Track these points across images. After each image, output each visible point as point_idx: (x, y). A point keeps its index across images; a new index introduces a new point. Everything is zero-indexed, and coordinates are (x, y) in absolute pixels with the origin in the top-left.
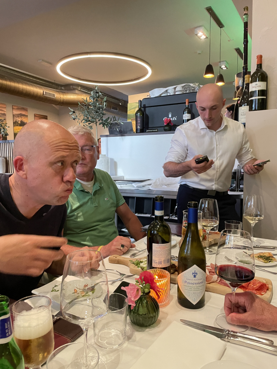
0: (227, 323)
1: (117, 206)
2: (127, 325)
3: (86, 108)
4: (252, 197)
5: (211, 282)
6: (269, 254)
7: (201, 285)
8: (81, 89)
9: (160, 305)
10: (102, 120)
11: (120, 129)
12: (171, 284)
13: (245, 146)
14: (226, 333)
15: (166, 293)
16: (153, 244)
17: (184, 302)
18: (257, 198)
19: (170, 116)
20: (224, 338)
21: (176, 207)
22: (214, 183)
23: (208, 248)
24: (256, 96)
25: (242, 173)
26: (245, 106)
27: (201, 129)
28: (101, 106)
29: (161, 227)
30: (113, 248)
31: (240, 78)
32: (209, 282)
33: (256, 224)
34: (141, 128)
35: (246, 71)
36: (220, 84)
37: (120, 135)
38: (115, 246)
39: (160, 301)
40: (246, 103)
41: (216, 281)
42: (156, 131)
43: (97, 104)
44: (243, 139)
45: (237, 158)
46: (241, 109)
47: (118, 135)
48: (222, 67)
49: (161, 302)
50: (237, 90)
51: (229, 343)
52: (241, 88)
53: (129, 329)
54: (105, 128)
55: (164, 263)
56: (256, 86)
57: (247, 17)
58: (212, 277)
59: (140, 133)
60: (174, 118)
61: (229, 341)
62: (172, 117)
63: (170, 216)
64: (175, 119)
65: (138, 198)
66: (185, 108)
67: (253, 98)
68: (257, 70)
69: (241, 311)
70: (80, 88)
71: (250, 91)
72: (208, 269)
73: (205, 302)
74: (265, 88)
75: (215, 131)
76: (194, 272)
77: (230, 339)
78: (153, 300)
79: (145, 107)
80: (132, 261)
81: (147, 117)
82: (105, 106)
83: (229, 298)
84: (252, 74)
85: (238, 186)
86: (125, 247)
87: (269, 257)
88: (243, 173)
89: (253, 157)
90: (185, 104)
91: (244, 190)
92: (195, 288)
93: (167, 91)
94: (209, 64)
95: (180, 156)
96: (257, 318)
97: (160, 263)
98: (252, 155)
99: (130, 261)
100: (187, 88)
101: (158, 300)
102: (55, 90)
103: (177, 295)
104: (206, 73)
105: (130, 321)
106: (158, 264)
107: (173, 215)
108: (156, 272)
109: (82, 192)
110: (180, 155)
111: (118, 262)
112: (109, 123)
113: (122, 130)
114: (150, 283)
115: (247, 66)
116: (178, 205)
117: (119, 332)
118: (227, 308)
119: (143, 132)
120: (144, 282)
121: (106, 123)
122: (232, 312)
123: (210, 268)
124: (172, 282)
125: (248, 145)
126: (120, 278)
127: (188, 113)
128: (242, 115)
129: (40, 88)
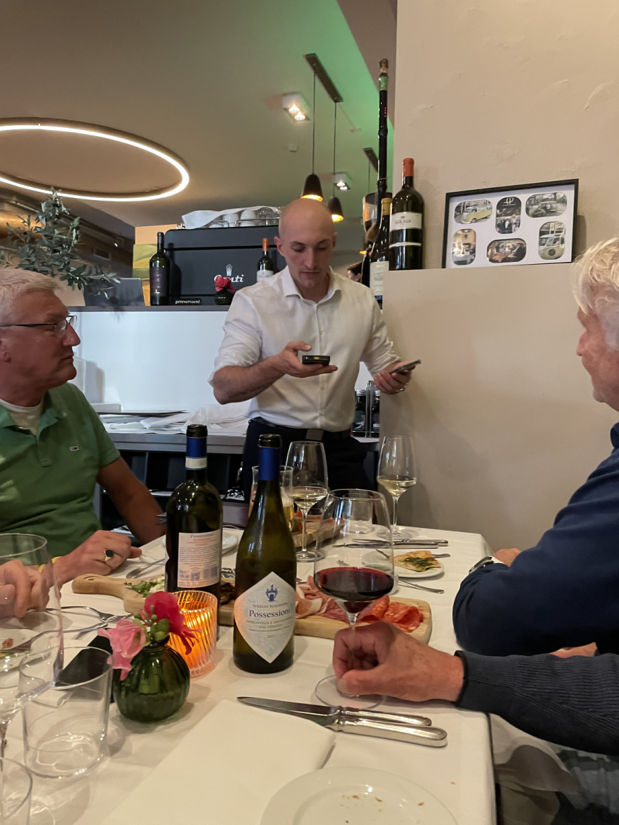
0: (337, 694)
1: (101, 466)
2: (110, 723)
3: (26, 240)
4: (392, 441)
5: (306, 614)
6: (426, 554)
7: (285, 616)
8: (17, 202)
9: (193, 672)
10: (68, 270)
11: (111, 295)
12: (222, 628)
13: (378, 335)
14: (336, 713)
15: (207, 643)
16: (180, 534)
17: (248, 661)
18: (404, 441)
19: (229, 273)
20: (330, 724)
21: (241, 469)
22: (317, 414)
23: (304, 550)
24: (402, 241)
25: (377, 399)
26: (381, 260)
27: (288, 296)
28: (65, 237)
29: (199, 495)
30: (86, 558)
31: (372, 206)
32: (303, 615)
33: (403, 495)
34: (163, 295)
35: (383, 191)
36: (336, 218)
37: (112, 308)
38: (91, 553)
39: (193, 664)
40: (384, 255)
41: (319, 612)
42: (197, 304)
43: (57, 232)
44: (373, 319)
45: (365, 361)
46: (375, 267)
47: (108, 308)
48: (338, 185)
49: (196, 666)
50: (368, 227)
51: (341, 735)
52: (374, 224)
53: (117, 730)
54: (73, 289)
55: (205, 576)
56: (402, 220)
57: (386, 81)
58: (310, 604)
59: (160, 305)
60: (238, 277)
61: (341, 728)
62: (234, 275)
63: (228, 493)
64: (239, 280)
65: (153, 454)
66: (261, 257)
67: (397, 245)
68: (403, 187)
69: (366, 664)
70: (14, 198)
71: (391, 230)
72: (302, 589)
73: (294, 657)
74: (418, 226)
75: (317, 302)
76: (270, 589)
77: (343, 725)
78: (177, 658)
79: (172, 249)
80: (131, 584)
81: (178, 271)
82: (77, 237)
83: (344, 638)
84: (394, 196)
85: (369, 426)
86: (115, 555)
87: (427, 559)
88: (378, 397)
89: (395, 358)
90: (260, 249)
91: (381, 433)
92: (273, 624)
93: (221, 217)
94: (311, 174)
95: (249, 354)
96: (400, 674)
97: (196, 576)
98: (394, 353)
99: (126, 584)
100: (265, 216)
101: (185, 656)
103: (232, 649)
104: (307, 192)
105: (119, 713)
106: (192, 580)
107: (234, 492)
108: (185, 598)
109: (12, 432)
110: (249, 351)
111: (97, 590)
112: (85, 279)
113: (118, 297)
114: (168, 618)
115: (385, 181)
116: (243, 464)
117: (88, 739)
118: (339, 662)
119: (168, 304)
120: (154, 616)
121: (78, 278)
122: (348, 669)
123: (307, 586)
124: (222, 622)
125: (383, 333)
126: (100, 624)
127: (267, 268)
128: (376, 279)
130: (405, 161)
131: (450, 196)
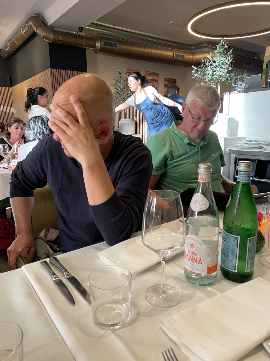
70: (210, 45)
102: (185, 51)
109: (189, 145)
112: (233, 79)
129: (171, 51)
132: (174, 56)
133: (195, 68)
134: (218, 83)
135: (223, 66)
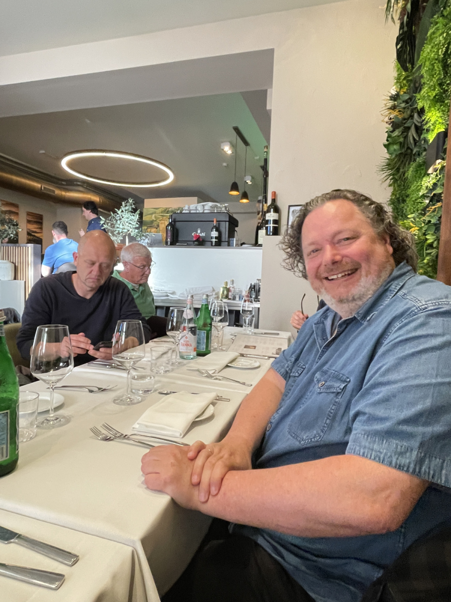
19: (199, 231)
24: (271, 224)
26: (263, 230)
34: (171, 241)
35: (265, 200)
36: (245, 201)
40: (263, 228)
42: (186, 245)
46: (260, 232)
48: (247, 181)
50: (258, 214)
52: (260, 213)
56: (271, 216)
57: (267, 154)
59: (170, 245)
60: (203, 234)
62: (201, 233)
66: (213, 226)
67: (269, 225)
68: (272, 202)
70: (85, 185)
71: (266, 219)
74: (277, 219)
79: (175, 221)
81: (177, 230)
90: (213, 222)
93: (196, 208)
94: (234, 182)
100: (214, 207)
102: (54, 185)
104: (232, 190)
115: (265, 196)
119: (173, 245)
127: (216, 231)
128: (261, 237)
129: (38, 182)
130: (272, 192)
131: (290, 206)
132: (43, 189)
133: (103, 219)
134: (125, 236)
135: (131, 222)
